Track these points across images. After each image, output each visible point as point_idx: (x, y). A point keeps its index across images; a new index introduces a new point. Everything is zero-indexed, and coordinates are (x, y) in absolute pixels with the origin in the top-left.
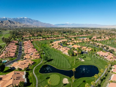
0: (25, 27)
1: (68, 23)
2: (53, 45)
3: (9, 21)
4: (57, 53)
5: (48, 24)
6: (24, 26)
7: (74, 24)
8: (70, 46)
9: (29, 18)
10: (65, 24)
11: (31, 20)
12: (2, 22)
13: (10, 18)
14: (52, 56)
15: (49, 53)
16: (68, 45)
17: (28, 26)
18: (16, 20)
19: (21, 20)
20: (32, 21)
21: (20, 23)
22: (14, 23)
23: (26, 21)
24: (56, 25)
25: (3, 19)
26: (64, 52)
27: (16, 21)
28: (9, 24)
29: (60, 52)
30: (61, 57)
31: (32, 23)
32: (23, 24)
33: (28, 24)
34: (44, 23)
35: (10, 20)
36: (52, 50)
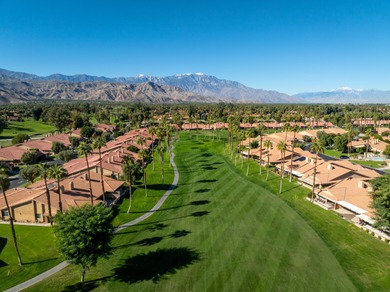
0: (193, 100)
1: (345, 88)
2: (255, 145)
3: (152, 84)
4: (265, 196)
5: (270, 92)
6: (192, 97)
7: (372, 91)
8: (369, 157)
9: (209, 75)
10: (333, 93)
11: (216, 80)
12: (132, 87)
13: (155, 76)
14: (214, 213)
15: (212, 186)
16: (354, 151)
17: (202, 98)
18: (172, 82)
19: (186, 82)
20: (219, 84)
21: (180, 90)
22: (163, 91)
23: (200, 85)
24: (298, 96)
25: (139, 79)
26: (327, 193)
27: (170, 84)
28: (150, 92)
29: (292, 186)
30: (294, 237)
31: (217, 90)
32: (189, 94)
33: (206, 93)
34: (258, 91)
35: (156, 81)
36: (239, 172)
